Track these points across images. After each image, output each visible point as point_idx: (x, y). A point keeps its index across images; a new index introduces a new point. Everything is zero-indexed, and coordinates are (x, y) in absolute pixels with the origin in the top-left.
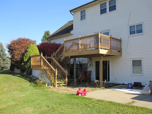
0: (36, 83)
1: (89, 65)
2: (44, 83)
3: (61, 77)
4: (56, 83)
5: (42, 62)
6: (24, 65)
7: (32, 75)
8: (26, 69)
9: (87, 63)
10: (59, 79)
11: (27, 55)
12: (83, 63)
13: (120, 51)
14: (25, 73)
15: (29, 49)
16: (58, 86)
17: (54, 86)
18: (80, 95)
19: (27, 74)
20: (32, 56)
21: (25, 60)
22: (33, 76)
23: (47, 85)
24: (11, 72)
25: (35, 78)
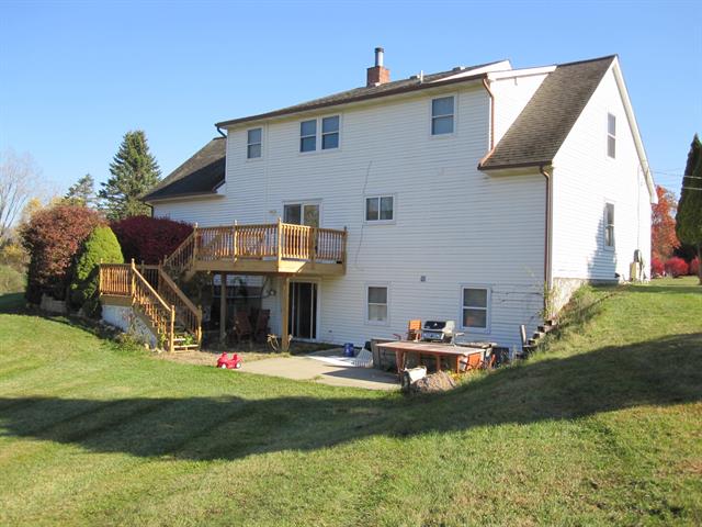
0: (118, 341)
1: (265, 294)
2: (140, 342)
3: (186, 325)
4: (173, 340)
5: (134, 286)
6: (78, 288)
7: (101, 317)
8: (84, 302)
9: (261, 285)
10: (180, 330)
11: (86, 259)
12: (249, 285)
13: (341, 262)
14: (80, 313)
15: (91, 243)
16: (176, 349)
17: (167, 349)
18: (224, 366)
19: (87, 315)
20: (105, 266)
21: (83, 275)
22: (105, 322)
23: (147, 346)
24: (31, 307)
25: (113, 329)
